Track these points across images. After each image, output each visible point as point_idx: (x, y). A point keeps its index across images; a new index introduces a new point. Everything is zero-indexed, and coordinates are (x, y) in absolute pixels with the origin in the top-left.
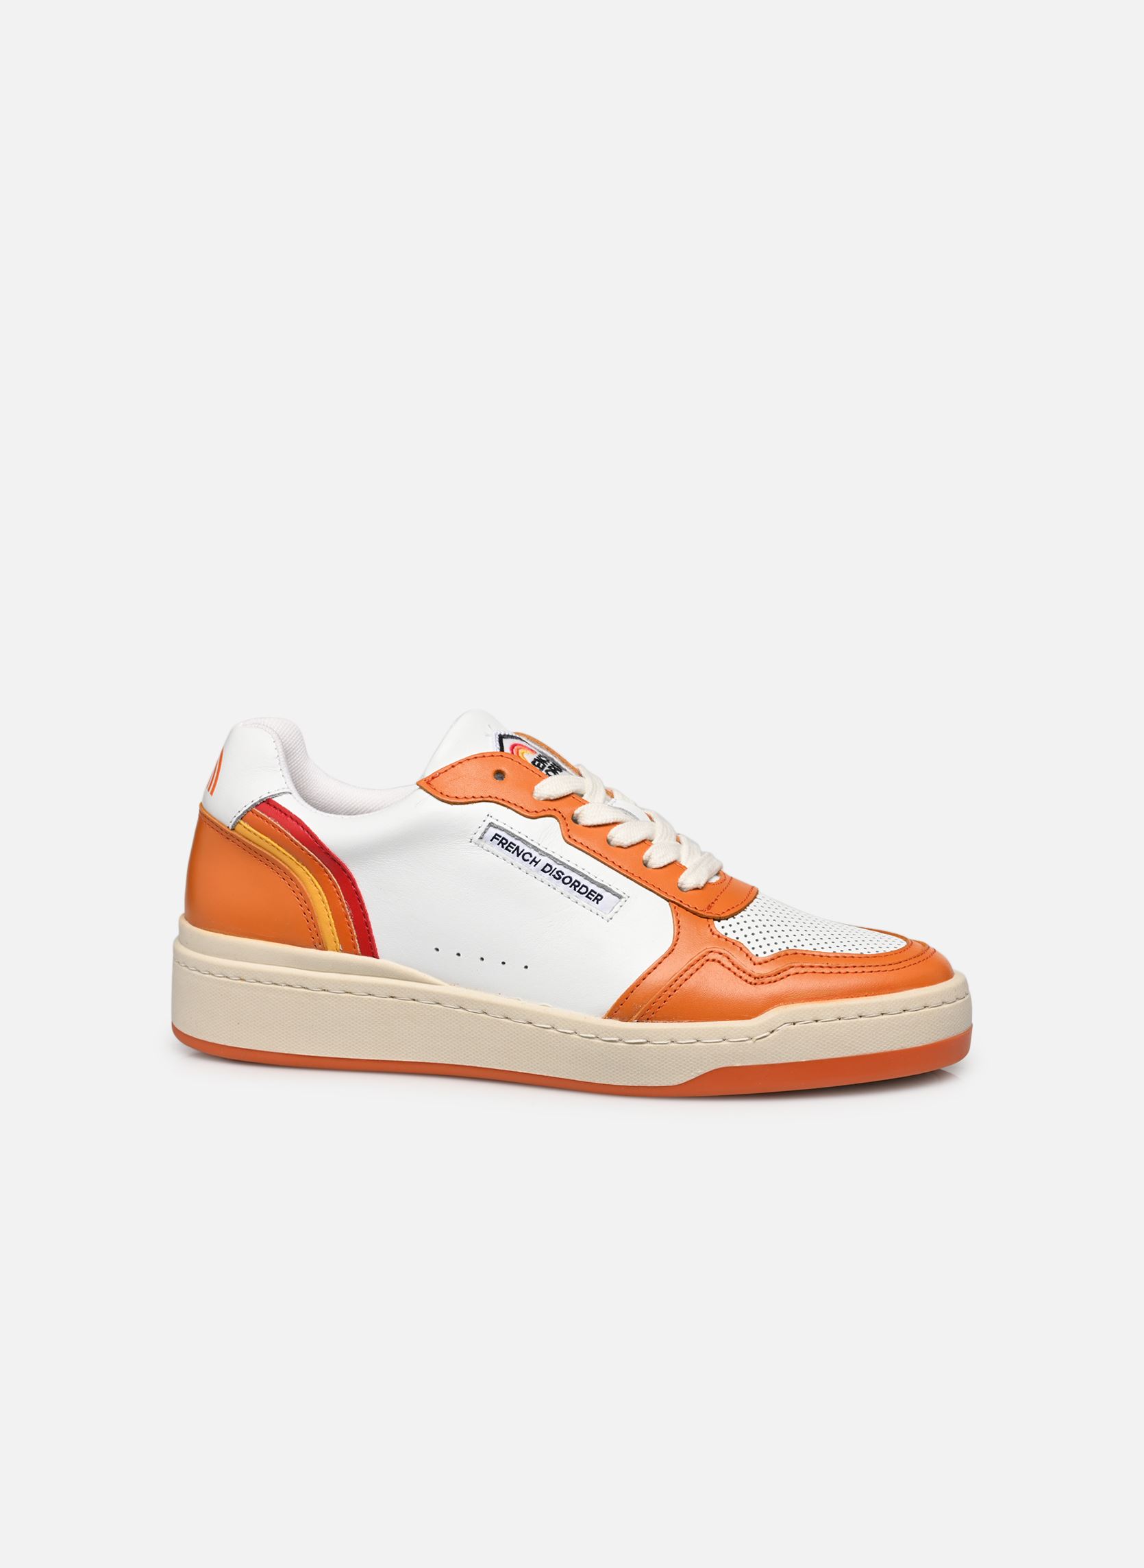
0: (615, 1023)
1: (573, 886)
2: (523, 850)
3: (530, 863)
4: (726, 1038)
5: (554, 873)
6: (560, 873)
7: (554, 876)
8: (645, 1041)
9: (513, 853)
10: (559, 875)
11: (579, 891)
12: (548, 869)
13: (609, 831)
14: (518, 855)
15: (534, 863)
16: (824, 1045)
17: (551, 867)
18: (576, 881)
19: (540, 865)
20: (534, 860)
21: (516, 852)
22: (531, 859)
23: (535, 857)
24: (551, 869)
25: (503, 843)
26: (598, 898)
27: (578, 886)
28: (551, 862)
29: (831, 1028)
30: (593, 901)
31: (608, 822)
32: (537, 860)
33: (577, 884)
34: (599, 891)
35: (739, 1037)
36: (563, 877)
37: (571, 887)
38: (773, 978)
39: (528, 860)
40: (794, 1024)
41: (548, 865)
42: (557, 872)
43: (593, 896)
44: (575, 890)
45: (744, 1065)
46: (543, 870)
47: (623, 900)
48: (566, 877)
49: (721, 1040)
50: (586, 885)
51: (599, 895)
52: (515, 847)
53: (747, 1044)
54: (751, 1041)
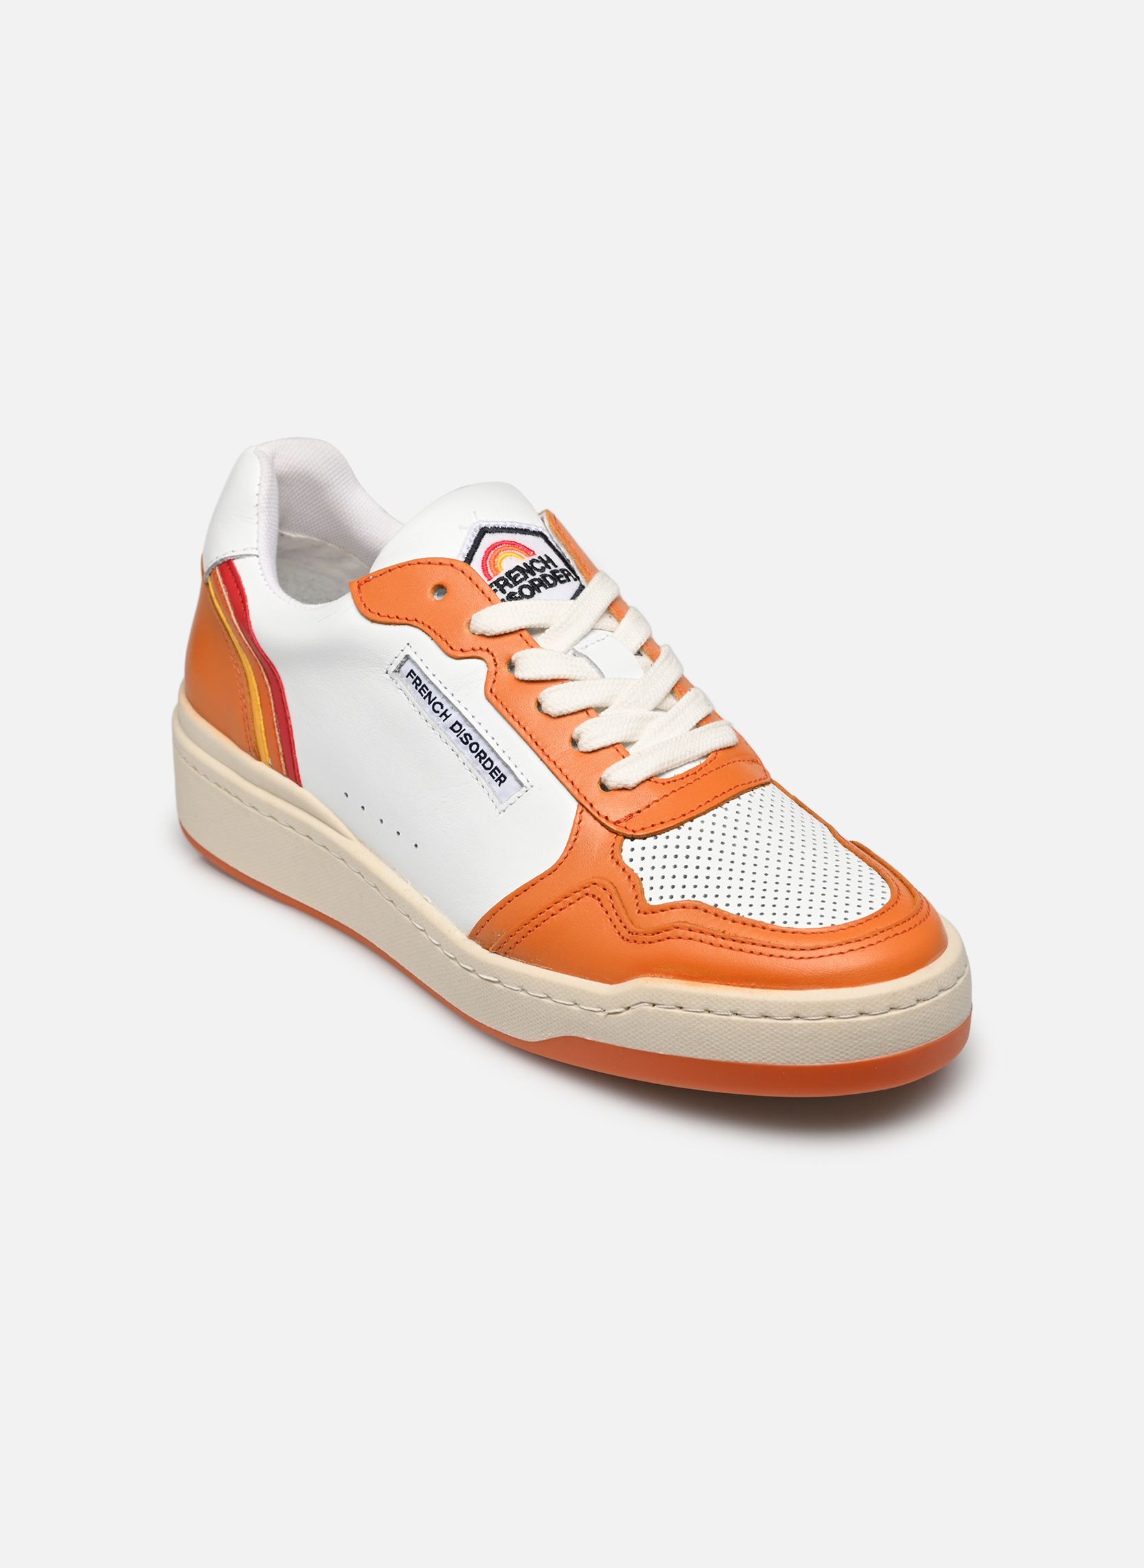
0: (475, 949)
1: (478, 757)
2: (436, 698)
3: (441, 716)
4: (578, 1003)
5: (462, 735)
6: (468, 737)
7: (461, 739)
8: (496, 980)
9: (425, 698)
10: (466, 739)
11: (483, 765)
12: (457, 728)
13: (542, 690)
14: (430, 703)
15: (444, 717)
16: (686, 1041)
17: (461, 726)
18: (482, 751)
19: (451, 721)
20: (444, 714)
21: (427, 698)
22: (442, 711)
23: (447, 710)
24: (461, 729)
25: (417, 682)
26: (501, 779)
27: (484, 758)
28: (461, 721)
29: (695, 1021)
30: (496, 781)
31: (544, 677)
32: (448, 714)
33: (482, 755)
34: (503, 770)
35: (590, 1005)
36: (470, 742)
37: (476, 757)
38: (649, 938)
39: (438, 712)
40: (654, 1005)
41: (457, 723)
42: (465, 735)
43: (497, 775)
44: (480, 761)
45: (594, 1040)
46: (452, 728)
47: (524, 789)
48: (474, 743)
49: (572, 1003)
50: (492, 759)
51: (502, 775)
52: (427, 692)
53: (597, 1016)
54: (602, 1014)
